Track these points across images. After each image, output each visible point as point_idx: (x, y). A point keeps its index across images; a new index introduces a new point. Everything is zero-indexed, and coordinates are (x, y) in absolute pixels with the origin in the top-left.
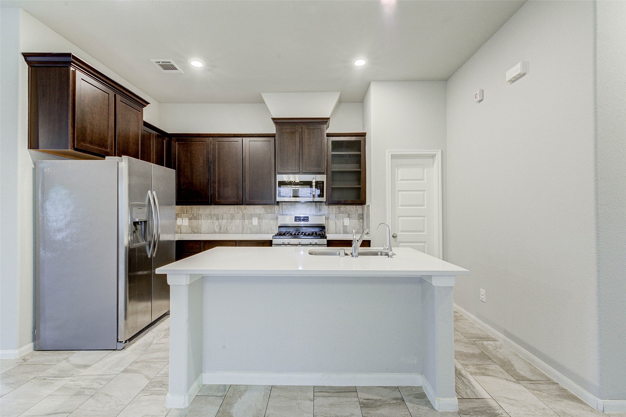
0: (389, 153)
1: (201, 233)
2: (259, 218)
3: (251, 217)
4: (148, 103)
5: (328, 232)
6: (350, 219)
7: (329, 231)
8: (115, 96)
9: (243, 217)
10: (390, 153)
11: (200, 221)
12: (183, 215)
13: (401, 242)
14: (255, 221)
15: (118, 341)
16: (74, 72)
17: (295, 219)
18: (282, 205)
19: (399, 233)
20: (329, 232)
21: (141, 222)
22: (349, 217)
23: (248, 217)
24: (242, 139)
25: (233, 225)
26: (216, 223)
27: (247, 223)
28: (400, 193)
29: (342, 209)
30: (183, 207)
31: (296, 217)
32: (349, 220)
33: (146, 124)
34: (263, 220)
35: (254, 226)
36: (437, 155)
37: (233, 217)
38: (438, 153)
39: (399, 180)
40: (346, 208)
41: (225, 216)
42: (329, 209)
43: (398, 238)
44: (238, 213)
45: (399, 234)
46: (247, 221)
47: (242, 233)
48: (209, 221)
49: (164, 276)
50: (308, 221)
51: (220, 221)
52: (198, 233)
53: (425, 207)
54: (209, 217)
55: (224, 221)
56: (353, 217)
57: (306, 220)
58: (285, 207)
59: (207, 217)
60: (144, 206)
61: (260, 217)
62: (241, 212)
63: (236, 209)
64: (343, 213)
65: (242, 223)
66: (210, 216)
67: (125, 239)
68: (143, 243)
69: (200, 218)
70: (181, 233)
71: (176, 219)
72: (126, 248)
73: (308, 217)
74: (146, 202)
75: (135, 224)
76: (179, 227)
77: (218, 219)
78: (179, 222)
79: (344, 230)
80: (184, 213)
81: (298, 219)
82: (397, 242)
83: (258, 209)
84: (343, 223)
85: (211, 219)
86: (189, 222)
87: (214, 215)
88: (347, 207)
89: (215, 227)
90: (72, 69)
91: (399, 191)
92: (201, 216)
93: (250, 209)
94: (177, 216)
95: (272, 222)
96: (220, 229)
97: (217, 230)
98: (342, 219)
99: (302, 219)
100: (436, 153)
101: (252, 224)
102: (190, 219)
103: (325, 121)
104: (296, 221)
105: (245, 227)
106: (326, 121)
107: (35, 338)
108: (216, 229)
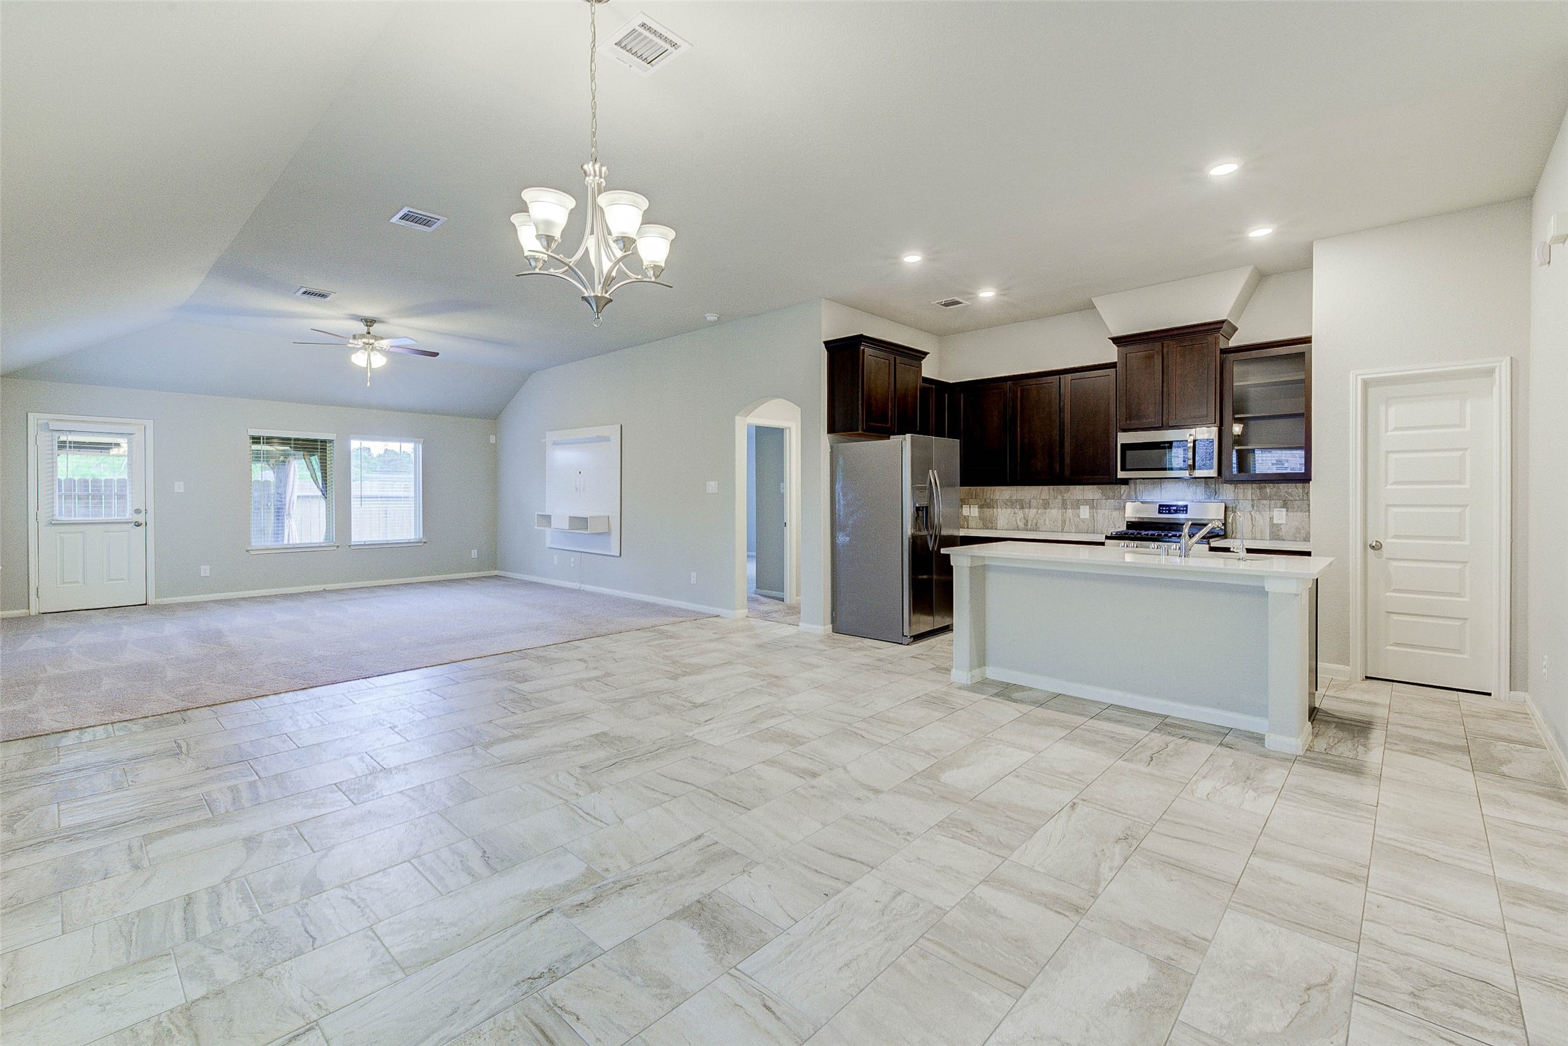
0: (1356, 379)
1: (996, 529)
2: (1092, 507)
3: (1077, 505)
4: (926, 354)
5: (1233, 536)
6: (1287, 511)
7: (1236, 533)
8: (895, 358)
9: (1064, 506)
10: (1360, 378)
11: (995, 510)
12: (970, 500)
13: (1392, 559)
14: (1085, 512)
15: (903, 635)
16: (863, 350)
17: (1159, 510)
18: (1135, 484)
19: (1388, 540)
20: (1235, 536)
21: (923, 507)
22: (1285, 505)
23: (1072, 505)
24: (1060, 378)
25: (1047, 519)
26: (1020, 514)
27: (1071, 514)
28: (1392, 456)
29: (1268, 490)
30: (970, 489)
31: (1160, 506)
32: (1284, 513)
33: (926, 380)
34: (1099, 511)
35: (1083, 521)
36: (1497, 370)
37: (1046, 505)
38: (1500, 366)
39: (1390, 429)
40: (1278, 488)
41: (1034, 503)
42: (1236, 490)
43: (1385, 552)
44: (1055, 498)
45: (1388, 542)
46: (1070, 512)
47: (1062, 532)
48: (1009, 510)
49: (948, 556)
50: (1187, 513)
51: (1027, 510)
52: (992, 529)
53: (1466, 486)
54: (1009, 503)
55: (1033, 511)
56: (1296, 507)
57: (1183, 511)
58: (1140, 487)
59: (1006, 504)
60: (924, 488)
61: (1093, 505)
62: (1060, 497)
63: (1051, 492)
64: (1270, 498)
65: (1062, 515)
66: (1011, 503)
67: (909, 530)
68: (924, 533)
69: (995, 506)
70: (968, 528)
71: (962, 508)
72: (909, 538)
73: (1186, 506)
74: (927, 485)
75: (918, 509)
76: (966, 518)
77: (1022, 508)
78: (966, 511)
79: (1271, 533)
80: (971, 498)
81: (1166, 510)
82: (1381, 557)
83: (1090, 492)
84: (1271, 518)
85: (1012, 508)
86: (979, 512)
87: (1016, 501)
88: (1281, 487)
89: (1018, 519)
90: (862, 348)
91: (1388, 452)
92: (997, 502)
93: (1078, 492)
94: (963, 502)
95: (1116, 514)
96: (1026, 524)
97: (1021, 525)
98: (1268, 509)
99: (1174, 510)
100: (1494, 364)
101: (1079, 516)
102: (981, 507)
103: (1215, 327)
104: (1162, 513)
105: (1067, 522)
106: (1219, 326)
107: (833, 621)
108: (1019, 523)
